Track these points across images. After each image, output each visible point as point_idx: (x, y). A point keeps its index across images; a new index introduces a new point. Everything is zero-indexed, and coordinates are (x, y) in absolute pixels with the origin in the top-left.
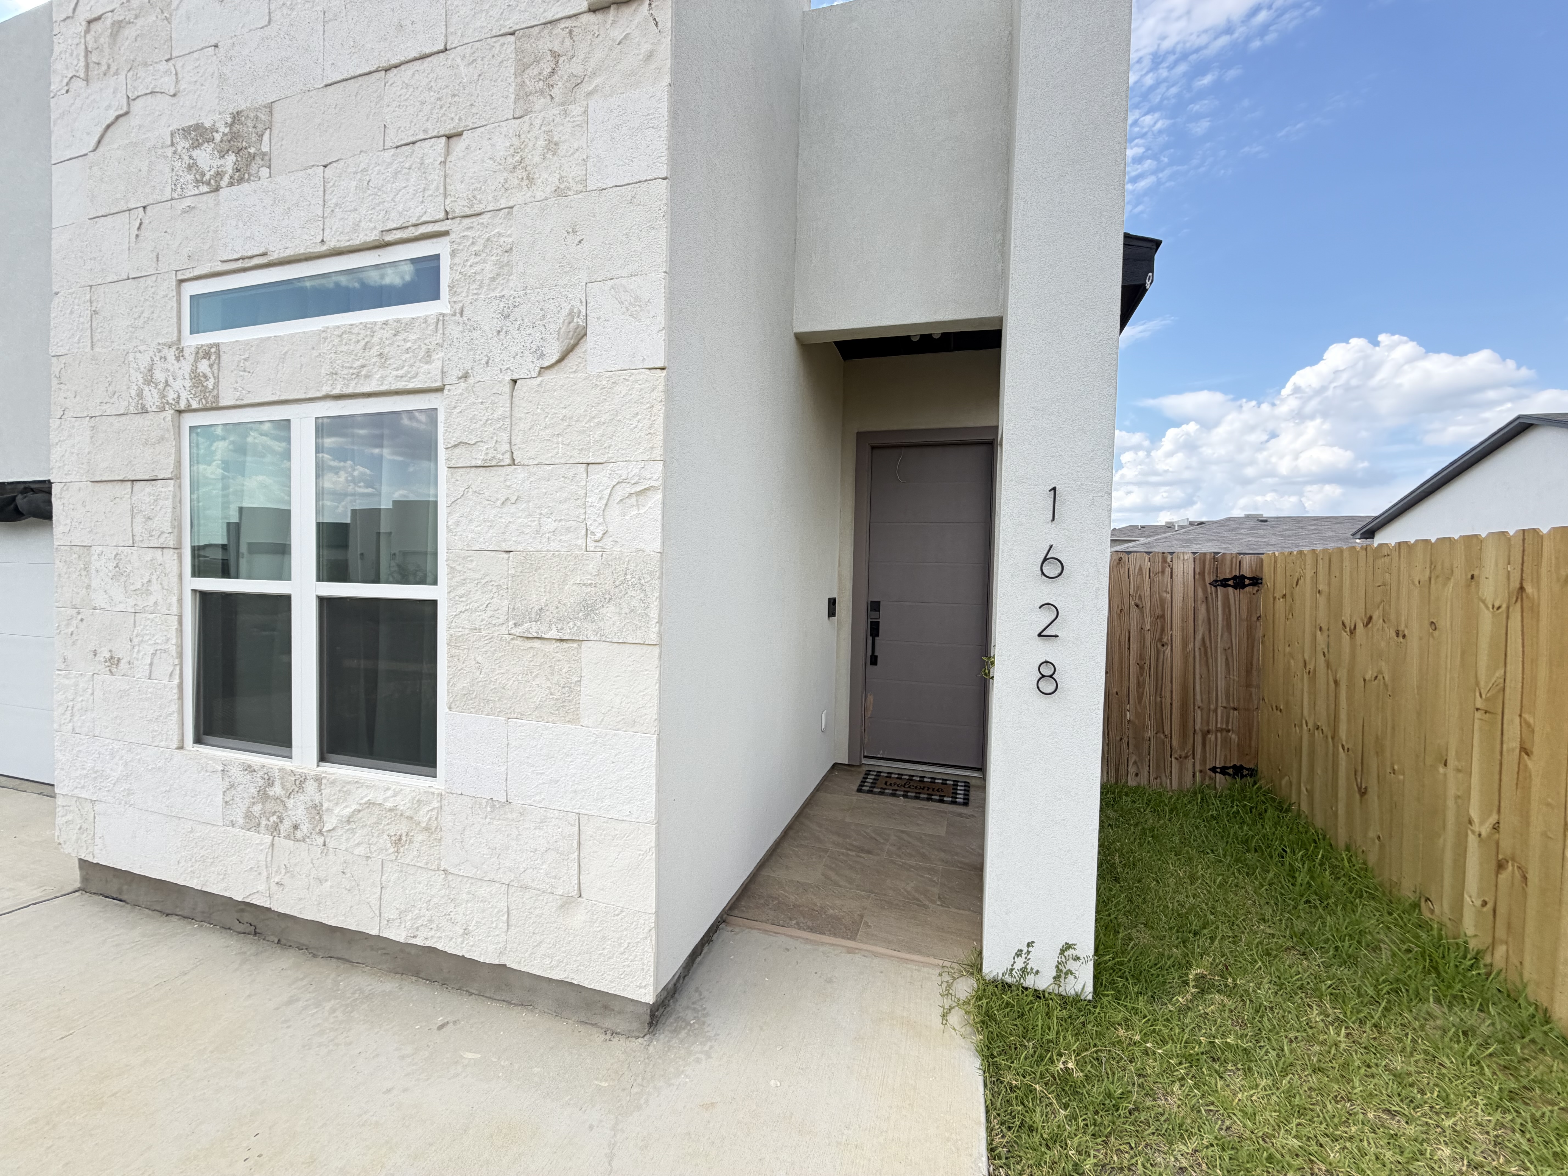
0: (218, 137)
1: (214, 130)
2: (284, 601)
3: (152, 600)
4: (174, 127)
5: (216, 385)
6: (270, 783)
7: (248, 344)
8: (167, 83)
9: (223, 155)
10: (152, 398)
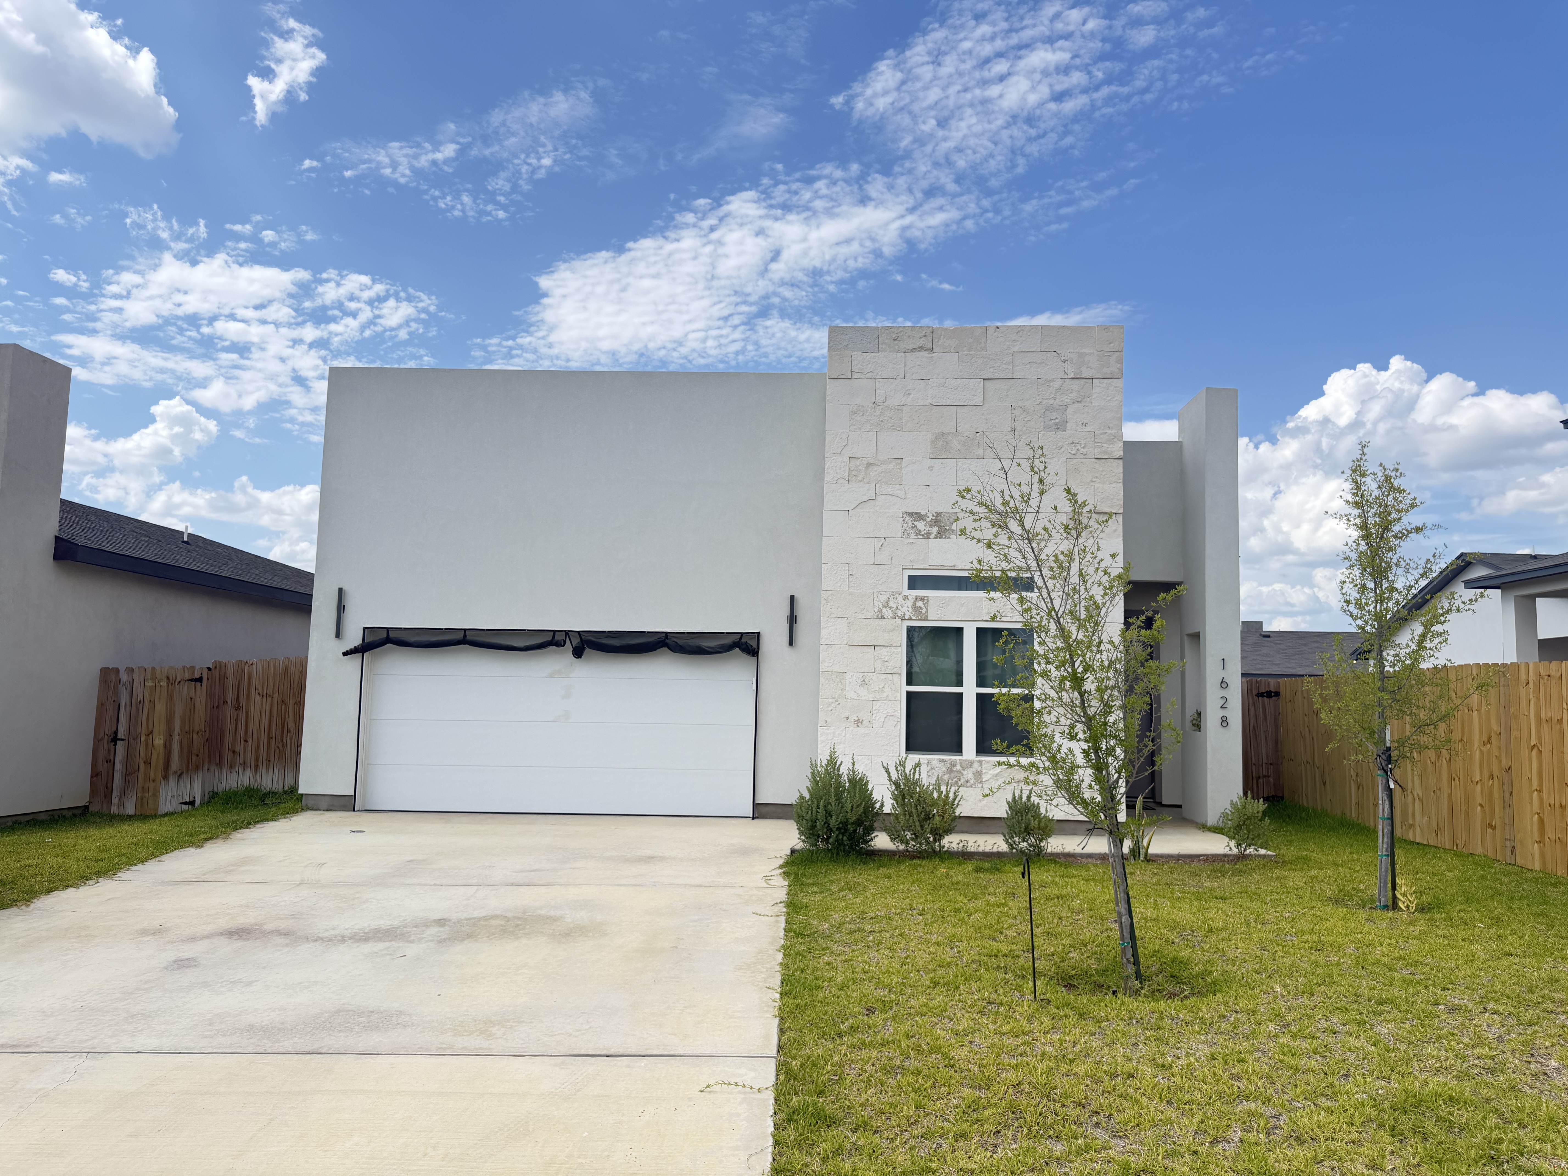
0: (928, 520)
1: (926, 516)
2: (960, 695)
3: (885, 695)
4: (904, 510)
5: (927, 612)
6: (954, 765)
7: (944, 598)
8: (901, 494)
9: (931, 526)
10: (887, 613)
